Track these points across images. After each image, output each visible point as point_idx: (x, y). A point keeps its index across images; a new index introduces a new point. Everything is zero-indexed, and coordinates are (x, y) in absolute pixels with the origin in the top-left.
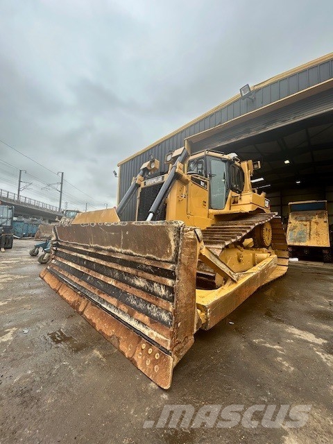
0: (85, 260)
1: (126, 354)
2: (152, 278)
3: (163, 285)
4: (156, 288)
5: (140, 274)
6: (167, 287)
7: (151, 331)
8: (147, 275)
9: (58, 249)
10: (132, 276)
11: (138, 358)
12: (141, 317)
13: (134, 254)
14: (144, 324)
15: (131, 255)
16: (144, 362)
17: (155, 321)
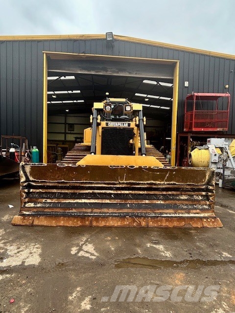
0: (112, 194)
1: (199, 227)
2: (193, 193)
3: (200, 195)
4: (195, 197)
5: (183, 193)
6: (202, 196)
7: (203, 214)
8: (189, 193)
9: (31, 190)
10: (177, 195)
11: (206, 225)
12: (194, 211)
13: (177, 183)
14: (198, 213)
15: (175, 184)
16: (209, 224)
17: (203, 210)
